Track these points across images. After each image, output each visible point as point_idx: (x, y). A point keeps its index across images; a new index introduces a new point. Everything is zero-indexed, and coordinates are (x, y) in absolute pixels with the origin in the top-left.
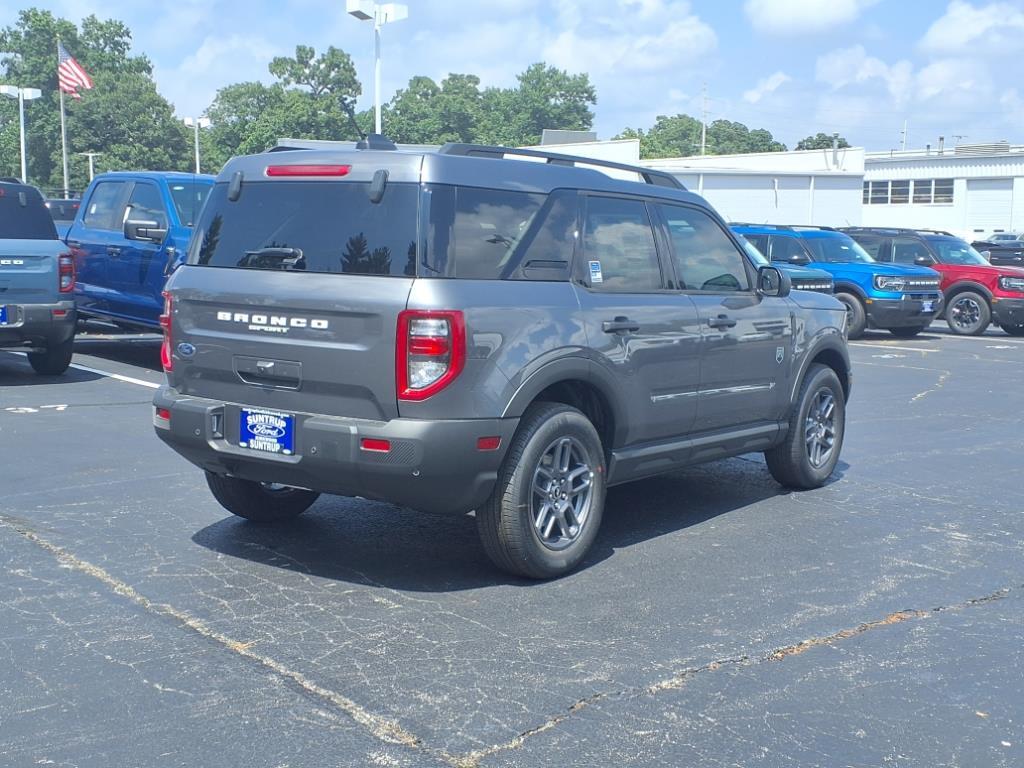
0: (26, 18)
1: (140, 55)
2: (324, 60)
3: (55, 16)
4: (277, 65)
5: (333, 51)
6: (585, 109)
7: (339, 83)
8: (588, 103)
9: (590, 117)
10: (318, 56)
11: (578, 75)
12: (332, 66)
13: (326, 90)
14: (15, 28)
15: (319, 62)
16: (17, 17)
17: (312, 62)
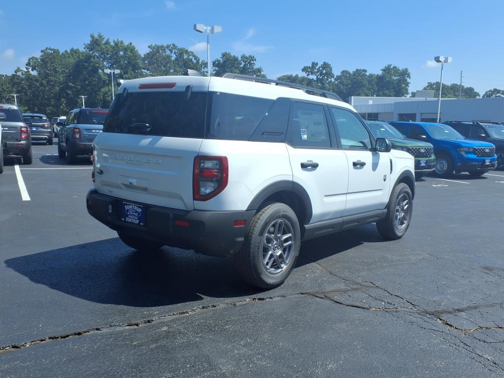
0: (224, 55)
1: (259, 67)
2: (321, 67)
3: (232, 55)
4: (305, 69)
5: (324, 63)
6: (406, 80)
7: (326, 74)
8: (408, 79)
9: (408, 83)
10: (319, 65)
11: (404, 68)
12: (323, 69)
13: (321, 77)
14: (219, 59)
15: (320, 67)
16: (221, 56)
17: (317, 68)
